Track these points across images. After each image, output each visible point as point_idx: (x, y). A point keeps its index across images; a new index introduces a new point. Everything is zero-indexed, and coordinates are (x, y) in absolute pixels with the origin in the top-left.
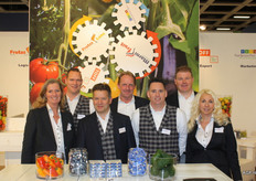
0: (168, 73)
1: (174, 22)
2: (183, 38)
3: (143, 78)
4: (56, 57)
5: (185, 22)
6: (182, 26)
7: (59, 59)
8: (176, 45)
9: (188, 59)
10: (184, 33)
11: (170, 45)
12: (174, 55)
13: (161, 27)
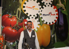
0: (61, 23)
1: (62, 3)
2: (65, 10)
3: (52, 25)
4: (15, 14)
5: (65, 4)
6: (64, 5)
7: (17, 15)
8: (63, 12)
9: (67, 17)
10: (65, 8)
11: (61, 12)
12: (63, 16)
13: (57, 4)
